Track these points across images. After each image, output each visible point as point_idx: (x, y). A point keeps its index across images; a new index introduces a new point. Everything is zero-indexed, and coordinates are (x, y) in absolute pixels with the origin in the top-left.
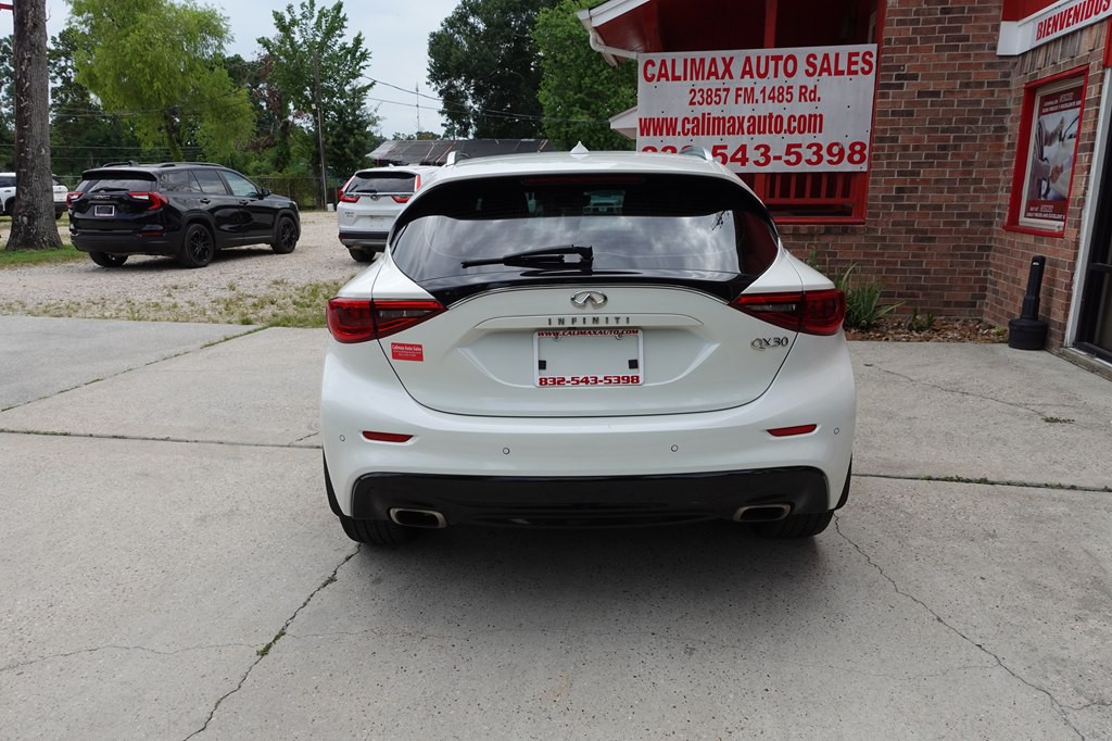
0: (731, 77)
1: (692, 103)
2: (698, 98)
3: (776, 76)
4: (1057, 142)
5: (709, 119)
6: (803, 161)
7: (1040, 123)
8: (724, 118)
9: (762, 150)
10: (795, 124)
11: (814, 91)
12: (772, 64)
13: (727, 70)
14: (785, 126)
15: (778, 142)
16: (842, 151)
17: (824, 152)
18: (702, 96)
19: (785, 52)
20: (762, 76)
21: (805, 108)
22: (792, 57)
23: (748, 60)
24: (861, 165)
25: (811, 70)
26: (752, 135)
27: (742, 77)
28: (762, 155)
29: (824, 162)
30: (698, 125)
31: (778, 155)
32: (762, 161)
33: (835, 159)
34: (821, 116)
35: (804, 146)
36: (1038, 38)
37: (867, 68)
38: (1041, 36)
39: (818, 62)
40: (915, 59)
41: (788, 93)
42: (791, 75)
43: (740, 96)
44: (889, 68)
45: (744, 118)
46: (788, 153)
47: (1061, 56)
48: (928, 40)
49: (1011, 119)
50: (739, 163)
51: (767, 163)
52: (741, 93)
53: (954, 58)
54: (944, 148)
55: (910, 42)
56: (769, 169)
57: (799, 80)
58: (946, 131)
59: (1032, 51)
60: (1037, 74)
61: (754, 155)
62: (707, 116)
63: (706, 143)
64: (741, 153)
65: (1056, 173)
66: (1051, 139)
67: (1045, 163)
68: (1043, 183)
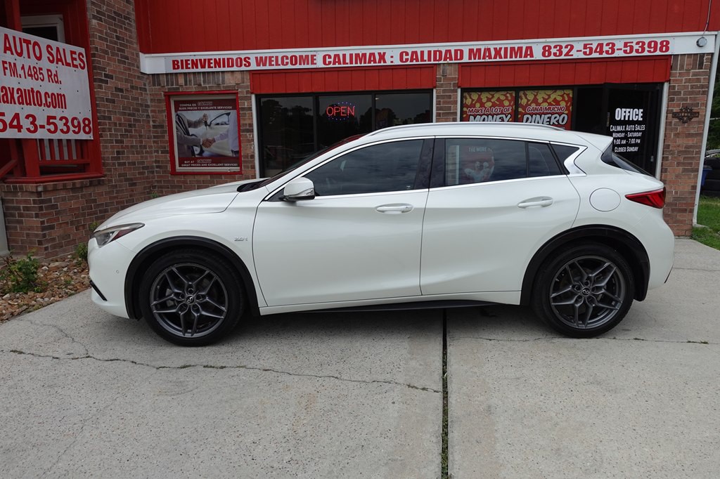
3: (29, 57)
4: (204, 126)
6: (59, 131)
7: (177, 115)
9: (31, 119)
10: (49, 100)
11: (56, 75)
14: (44, 102)
15: (41, 113)
16: (79, 123)
17: (70, 124)
19: (33, 38)
20: (20, 54)
21: (52, 88)
22: (36, 44)
23: (6, 37)
24: (90, 135)
25: (51, 59)
26: (21, 106)
27: (5, 52)
28: (32, 123)
29: (71, 132)
31: (43, 124)
32: (32, 129)
33: (76, 130)
34: (64, 95)
35: (58, 118)
36: (174, 68)
37: (82, 65)
38: (178, 68)
39: (54, 52)
40: (110, 65)
41: (41, 73)
42: (39, 58)
43: (7, 69)
44: (100, 68)
45: (13, 89)
46: (49, 123)
47: (204, 82)
48: (113, 54)
49: (152, 111)
50: (16, 130)
51: (35, 131)
52: (7, 66)
53: (125, 69)
54: (130, 126)
55: (106, 53)
56: (37, 136)
57: (45, 64)
58: (129, 115)
59: (167, 74)
60: (179, 88)
61: (26, 123)
64: (16, 121)
65: (209, 143)
66: (195, 125)
67: (193, 137)
68: (195, 148)
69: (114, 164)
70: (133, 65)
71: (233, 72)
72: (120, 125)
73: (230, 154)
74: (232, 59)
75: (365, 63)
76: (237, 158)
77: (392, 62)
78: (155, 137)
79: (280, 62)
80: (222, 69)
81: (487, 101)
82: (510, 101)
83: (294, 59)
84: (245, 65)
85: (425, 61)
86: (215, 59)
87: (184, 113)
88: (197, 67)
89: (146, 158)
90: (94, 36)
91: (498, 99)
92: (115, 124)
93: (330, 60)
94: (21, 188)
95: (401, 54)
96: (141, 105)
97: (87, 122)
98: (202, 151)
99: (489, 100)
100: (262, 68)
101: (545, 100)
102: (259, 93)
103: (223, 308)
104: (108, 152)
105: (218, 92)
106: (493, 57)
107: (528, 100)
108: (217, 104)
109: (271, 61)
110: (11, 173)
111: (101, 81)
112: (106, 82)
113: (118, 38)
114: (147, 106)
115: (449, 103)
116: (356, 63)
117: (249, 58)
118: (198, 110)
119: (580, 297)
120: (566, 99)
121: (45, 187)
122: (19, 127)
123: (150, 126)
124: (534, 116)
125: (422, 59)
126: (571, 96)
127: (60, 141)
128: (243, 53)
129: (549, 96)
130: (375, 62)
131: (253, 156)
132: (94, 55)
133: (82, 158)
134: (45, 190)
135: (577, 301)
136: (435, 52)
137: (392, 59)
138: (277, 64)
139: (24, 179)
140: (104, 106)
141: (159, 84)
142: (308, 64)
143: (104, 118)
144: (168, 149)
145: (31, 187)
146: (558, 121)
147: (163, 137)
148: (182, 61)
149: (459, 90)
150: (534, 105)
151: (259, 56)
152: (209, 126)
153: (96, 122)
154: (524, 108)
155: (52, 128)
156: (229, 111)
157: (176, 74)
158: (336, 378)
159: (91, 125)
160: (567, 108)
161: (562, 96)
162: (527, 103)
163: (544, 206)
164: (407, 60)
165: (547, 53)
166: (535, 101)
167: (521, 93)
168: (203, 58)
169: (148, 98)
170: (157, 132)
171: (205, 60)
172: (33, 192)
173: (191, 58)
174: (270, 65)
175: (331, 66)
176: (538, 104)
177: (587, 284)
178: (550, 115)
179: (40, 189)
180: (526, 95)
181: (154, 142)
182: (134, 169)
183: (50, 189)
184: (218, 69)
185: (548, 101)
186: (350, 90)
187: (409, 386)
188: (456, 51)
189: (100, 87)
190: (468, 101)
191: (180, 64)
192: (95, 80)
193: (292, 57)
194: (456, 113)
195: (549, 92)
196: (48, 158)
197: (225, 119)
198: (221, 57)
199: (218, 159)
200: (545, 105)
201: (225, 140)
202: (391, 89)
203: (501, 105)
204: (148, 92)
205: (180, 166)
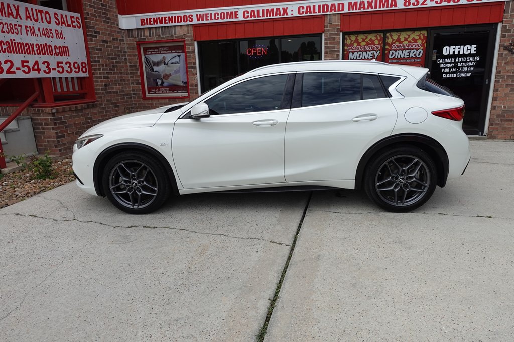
0: (21, 18)
1: (3, 32)
2: (5, 29)
3: (43, 22)
4: (163, 65)
5: (15, 43)
6: (65, 71)
7: (145, 57)
8: (23, 43)
9: (46, 64)
10: (58, 51)
11: (61, 33)
12: (39, 14)
13: (17, 13)
14: (54, 52)
15: (53, 60)
16: (78, 65)
17: (72, 67)
18: (7, 27)
19: (45, 9)
20: (36, 20)
21: (58, 42)
22: (47, 12)
23: (27, 9)
24: (86, 74)
25: (58, 22)
26: (39, 55)
27: (26, 19)
28: (47, 67)
29: (73, 72)
30: (9, 46)
31: (54, 67)
32: (47, 71)
33: (77, 70)
34: (67, 47)
35: (64, 63)
36: (142, 25)
37: (79, 25)
38: (144, 24)
39: (59, 17)
40: (98, 25)
41: (51, 33)
42: (49, 22)
43: (28, 31)
44: (90, 27)
45: (33, 44)
46: (58, 67)
47: (162, 33)
48: (100, 17)
49: (129, 55)
50: (37, 72)
51: (49, 72)
52: (28, 29)
53: (108, 26)
54: (113, 66)
55: (95, 16)
56: (51, 75)
57: (53, 26)
58: (113, 59)
59: (137, 29)
60: (145, 39)
61: (43, 67)
62: (13, 41)
63: (17, 59)
64: (36, 66)
65: (167, 76)
66: (158, 64)
67: (157, 73)
68: (158, 80)
69: (103, 93)
70: (114, 23)
71: (181, 26)
72: (106, 66)
73: (182, 84)
74: (181, 17)
75: (273, 15)
76: (186, 87)
77: (292, 14)
78: (131, 73)
79: (213, 18)
80: (174, 24)
81: (362, 41)
82: (379, 41)
83: (223, 15)
84: (189, 20)
85: (316, 12)
86: (169, 17)
87: (150, 56)
88: (157, 23)
89: (126, 88)
90: (86, 5)
91: (371, 39)
92: (103, 66)
93: (248, 14)
94: (42, 111)
95: (299, 8)
96: (121, 51)
97: (84, 65)
98: (163, 83)
99: (364, 40)
100: (201, 22)
101: (406, 39)
102: (199, 40)
103: (156, 189)
104: (98, 85)
105: (171, 40)
106: (366, 7)
107: (393, 40)
108: (171, 49)
109: (207, 17)
110: (36, 100)
111: (92, 36)
112: (96, 37)
113: (102, 5)
114: (125, 52)
115: (333, 43)
116: (267, 16)
117: (192, 15)
118: (159, 53)
119: (398, 184)
120: (422, 38)
121: (57, 110)
122: (39, 70)
123: (127, 66)
124: (397, 51)
125: (314, 12)
126: (426, 35)
127: (66, 78)
128: (187, 12)
129: (409, 36)
130: (280, 15)
131: (196, 85)
132: (86, 18)
133: (82, 89)
134: (58, 112)
135: (395, 187)
136: (324, 5)
137: (292, 12)
138: (211, 19)
139: (44, 105)
140: (95, 53)
141: (132, 36)
142: (233, 18)
143: (95, 61)
144: (140, 81)
145: (48, 110)
146: (415, 55)
147: (137, 73)
148: (147, 19)
149: (341, 34)
150: (397, 43)
151: (198, 13)
152: (167, 64)
153: (90, 64)
154: (390, 45)
155: (60, 69)
156: (179, 54)
157: (143, 28)
158: (225, 235)
159: (87, 67)
160: (423, 45)
161: (419, 35)
162: (392, 41)
163: (371, 120)
164: (303, 12)
165: (407, 3)
166: (398, 40)
167: (388, 35)
168: (161, 16)
169: (126, 46)
170: (132, 70)
171: (162, 18)
172: (50, 113)
173: (152, 17)
174: (207, 19)
175: (249, 19)
176: (400, 42)
177: (402, 175)
178: (409, 50)
179: (54, 111)
180: (391, 36)
181: (131, 77)
182: (118, 96)
183: (60, 111)
184: (171, 24)
185: (409, 40)
186: (262, 36)
187: (270, 241)
188: (339, 4)
189: (92, 40)
190: (348, 42)
191: (145, 21)
192: (88, 36)
193: (221, 13)
194: (339, 51)
195: (409, 33)
196: (59, 90)
197: (177, 59)
198: (173, 15)
199: (174, 88)
200: (406, 43)
201: (178, 74)
202: (292, 34)
203: (373, 43)
204: (125, 42)
205: (149, 93)
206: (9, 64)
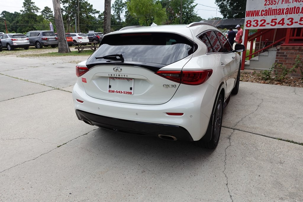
1: (265, 5)
2: (267, 3)
5: (271, 10)
8: (277, 9)
14: (300, 11)
15: (297, 17)
18: (269, 2)
28: (290, 21)
30: (267, 12)
31: (296, 21)
32: (290, 24)
45: (284, 9)
46: (301, 21)
51: (292, 24)
61: (287, 22)
62: (270, 9)
63: (269, 19)
64: (282, 21)
206: (263, 21)
